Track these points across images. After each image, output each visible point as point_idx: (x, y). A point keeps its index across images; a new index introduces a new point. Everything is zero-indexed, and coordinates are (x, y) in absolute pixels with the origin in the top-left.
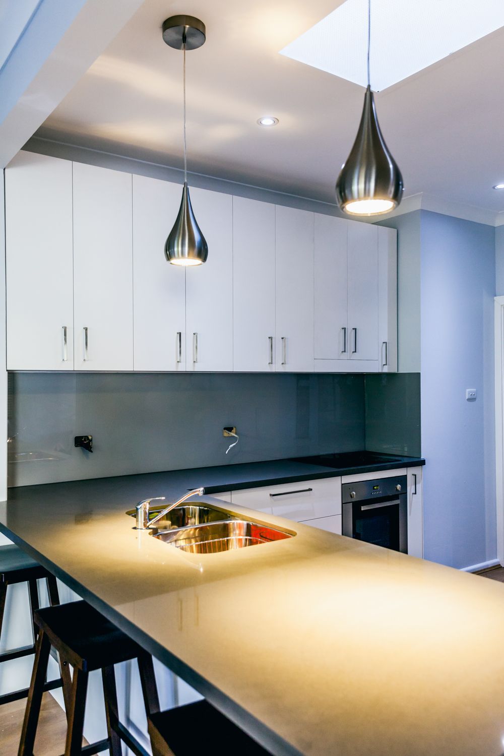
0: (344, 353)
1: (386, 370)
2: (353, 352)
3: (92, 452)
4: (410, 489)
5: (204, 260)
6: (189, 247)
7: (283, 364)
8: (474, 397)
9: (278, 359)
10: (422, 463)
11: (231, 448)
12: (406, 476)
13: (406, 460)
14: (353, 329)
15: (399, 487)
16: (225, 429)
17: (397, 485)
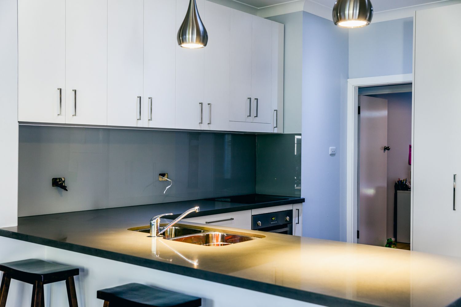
0: (249, 117)
1: (276, 131)
2: (255, 117)
3: (67, 190)
4: (295, 220)
5: (205, 45)
7: (208, 124)
8: (334, 153)
9: (206, 120)
10: (303, 200)
11: (167, 189)
12: (292, 210)
13: (290, 199)
14: (255, 99)
15: (288, 218)
16: (160, 175)
17: (286, 217)
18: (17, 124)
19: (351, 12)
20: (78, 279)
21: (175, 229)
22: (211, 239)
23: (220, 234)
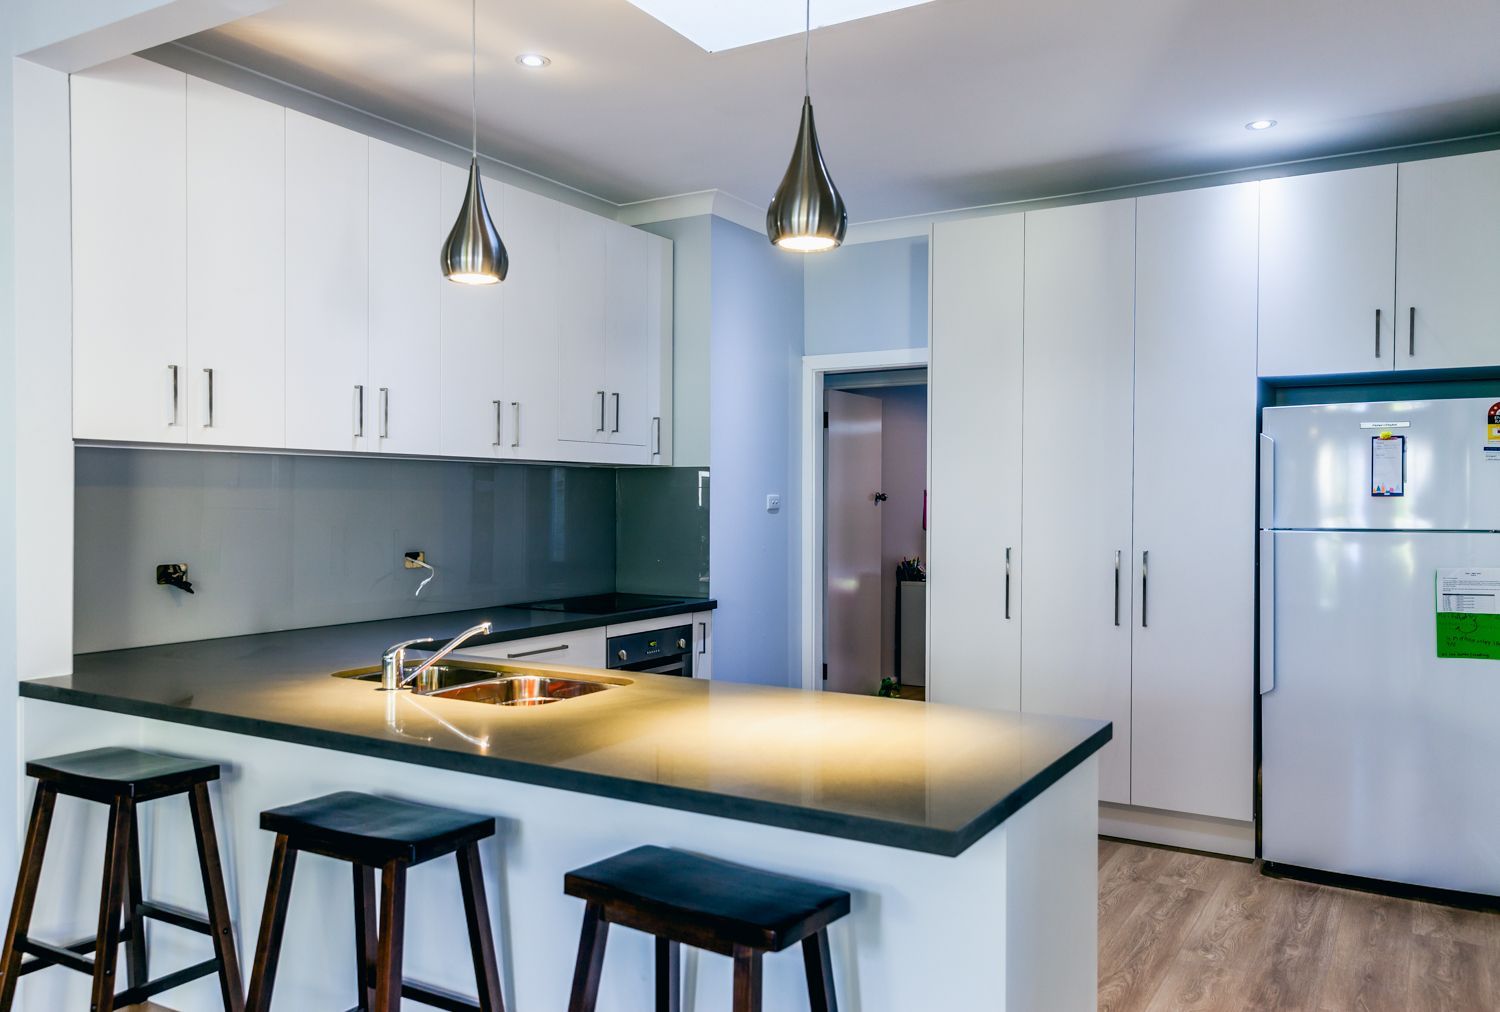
0: (600, 432)
1: (657, 462)
2: (613, 431)
3: (192, 592)
4: (697, 646)
5: (503, 278)
6: (484, 256)
7: (513, 446)
8: (775, 506)
9: (508, 438)
10: (713, 605)
11: (424, 586)
12: (691, 625)
13: (688, 602)
14: (614, 394)
15: (682, 642)
16: (407, 555)
17: (680, 639)
18: (71, 446)
19: (803, 219)
20: (219, 789)
21: (439, 671)
22: (517, 691)
23: (537, 679)
